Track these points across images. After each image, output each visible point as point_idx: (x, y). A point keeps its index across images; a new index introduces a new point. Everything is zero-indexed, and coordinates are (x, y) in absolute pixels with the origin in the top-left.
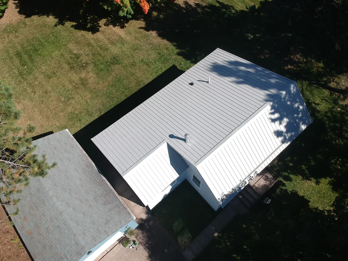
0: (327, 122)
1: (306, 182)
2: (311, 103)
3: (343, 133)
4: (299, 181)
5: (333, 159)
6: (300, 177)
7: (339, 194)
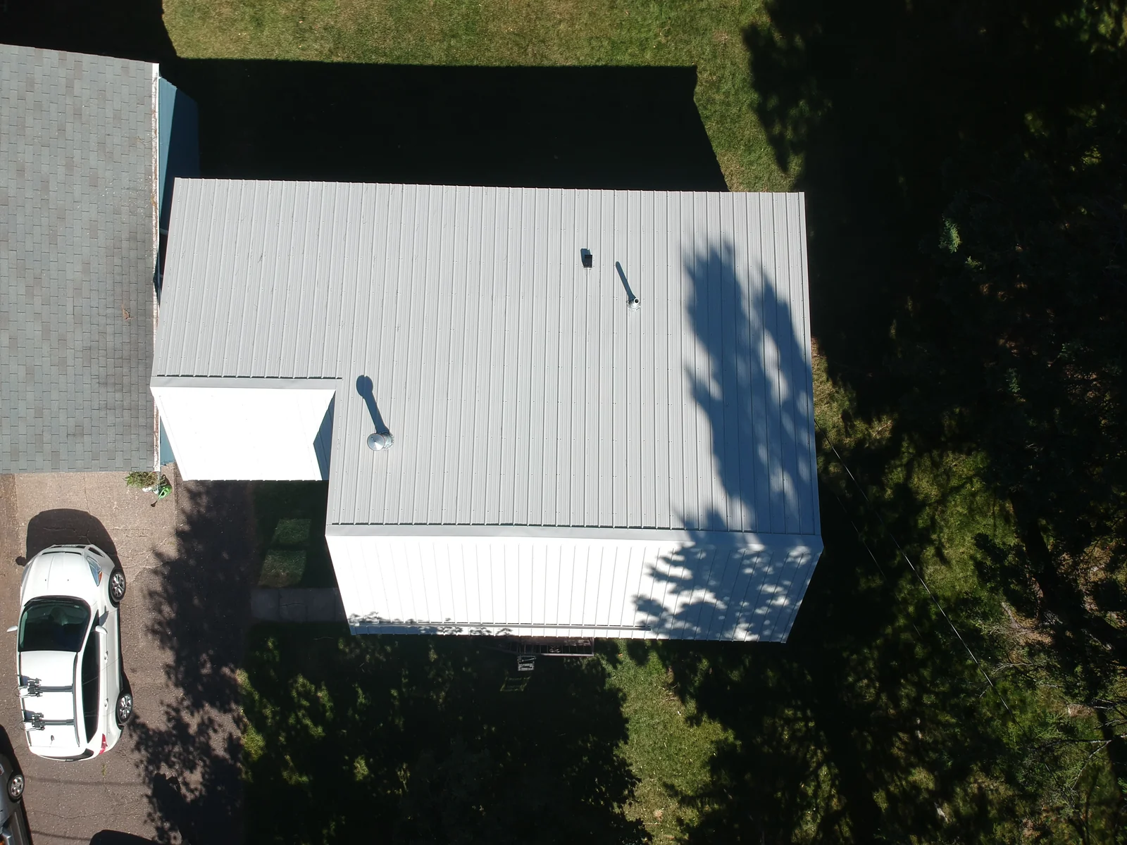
0: (902, 622)
1: (667, 695)
2: (931, 542)
3: (906, 680)
4: (654, 680)
5: (796, 708)
6: (670, 676)
7: (712, 781)
